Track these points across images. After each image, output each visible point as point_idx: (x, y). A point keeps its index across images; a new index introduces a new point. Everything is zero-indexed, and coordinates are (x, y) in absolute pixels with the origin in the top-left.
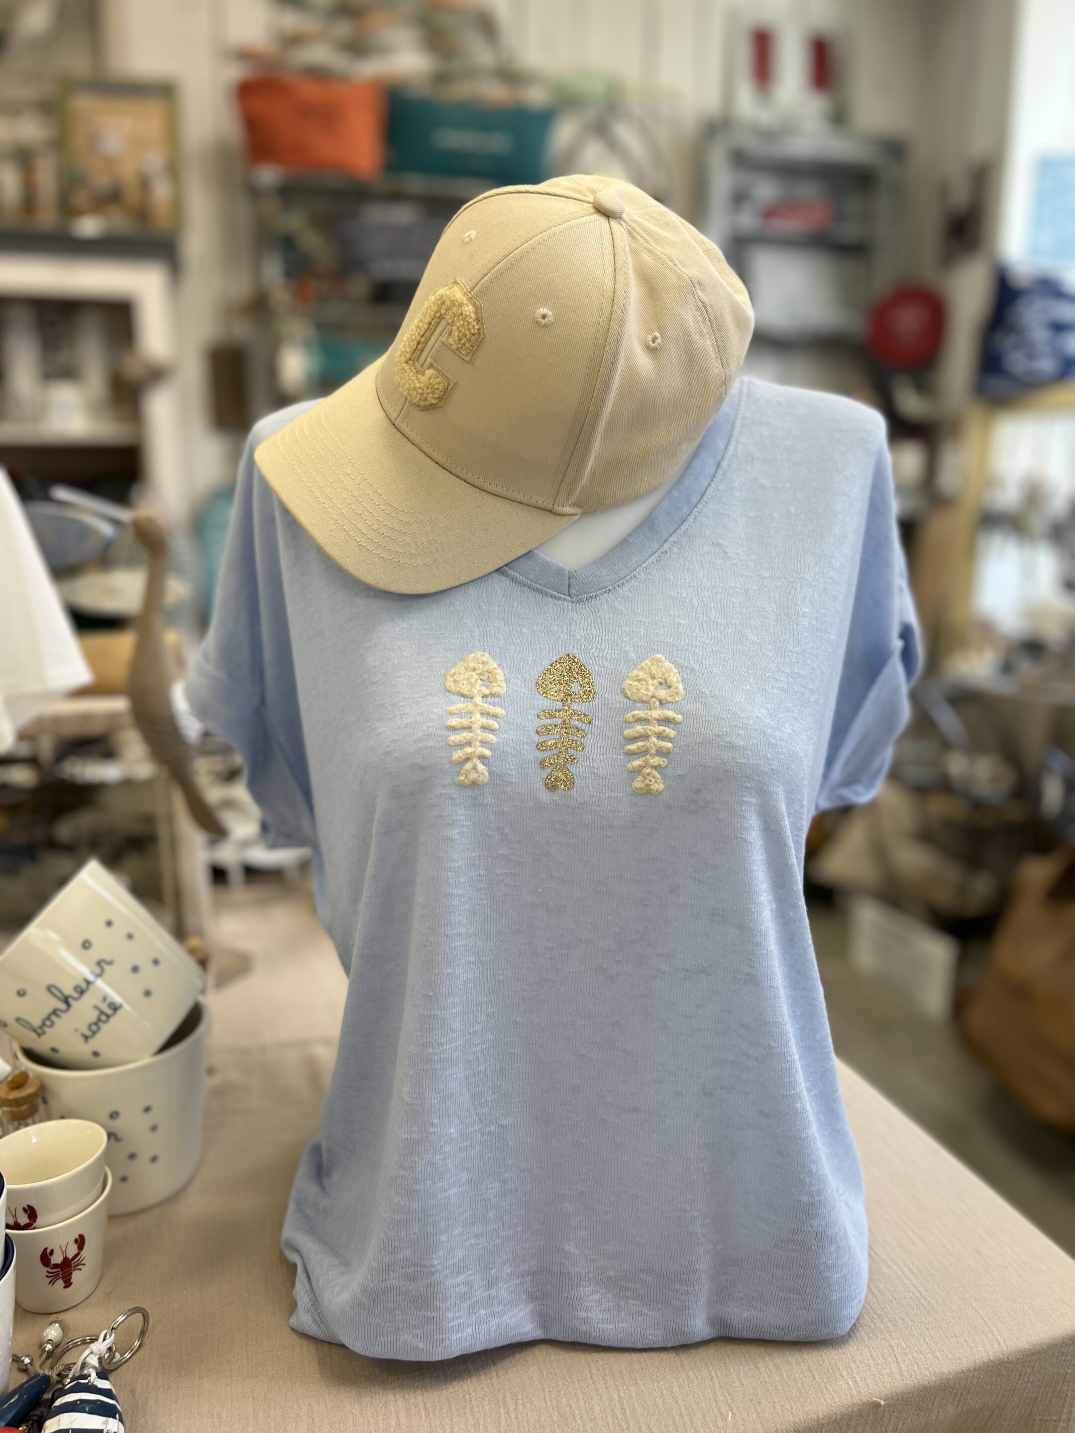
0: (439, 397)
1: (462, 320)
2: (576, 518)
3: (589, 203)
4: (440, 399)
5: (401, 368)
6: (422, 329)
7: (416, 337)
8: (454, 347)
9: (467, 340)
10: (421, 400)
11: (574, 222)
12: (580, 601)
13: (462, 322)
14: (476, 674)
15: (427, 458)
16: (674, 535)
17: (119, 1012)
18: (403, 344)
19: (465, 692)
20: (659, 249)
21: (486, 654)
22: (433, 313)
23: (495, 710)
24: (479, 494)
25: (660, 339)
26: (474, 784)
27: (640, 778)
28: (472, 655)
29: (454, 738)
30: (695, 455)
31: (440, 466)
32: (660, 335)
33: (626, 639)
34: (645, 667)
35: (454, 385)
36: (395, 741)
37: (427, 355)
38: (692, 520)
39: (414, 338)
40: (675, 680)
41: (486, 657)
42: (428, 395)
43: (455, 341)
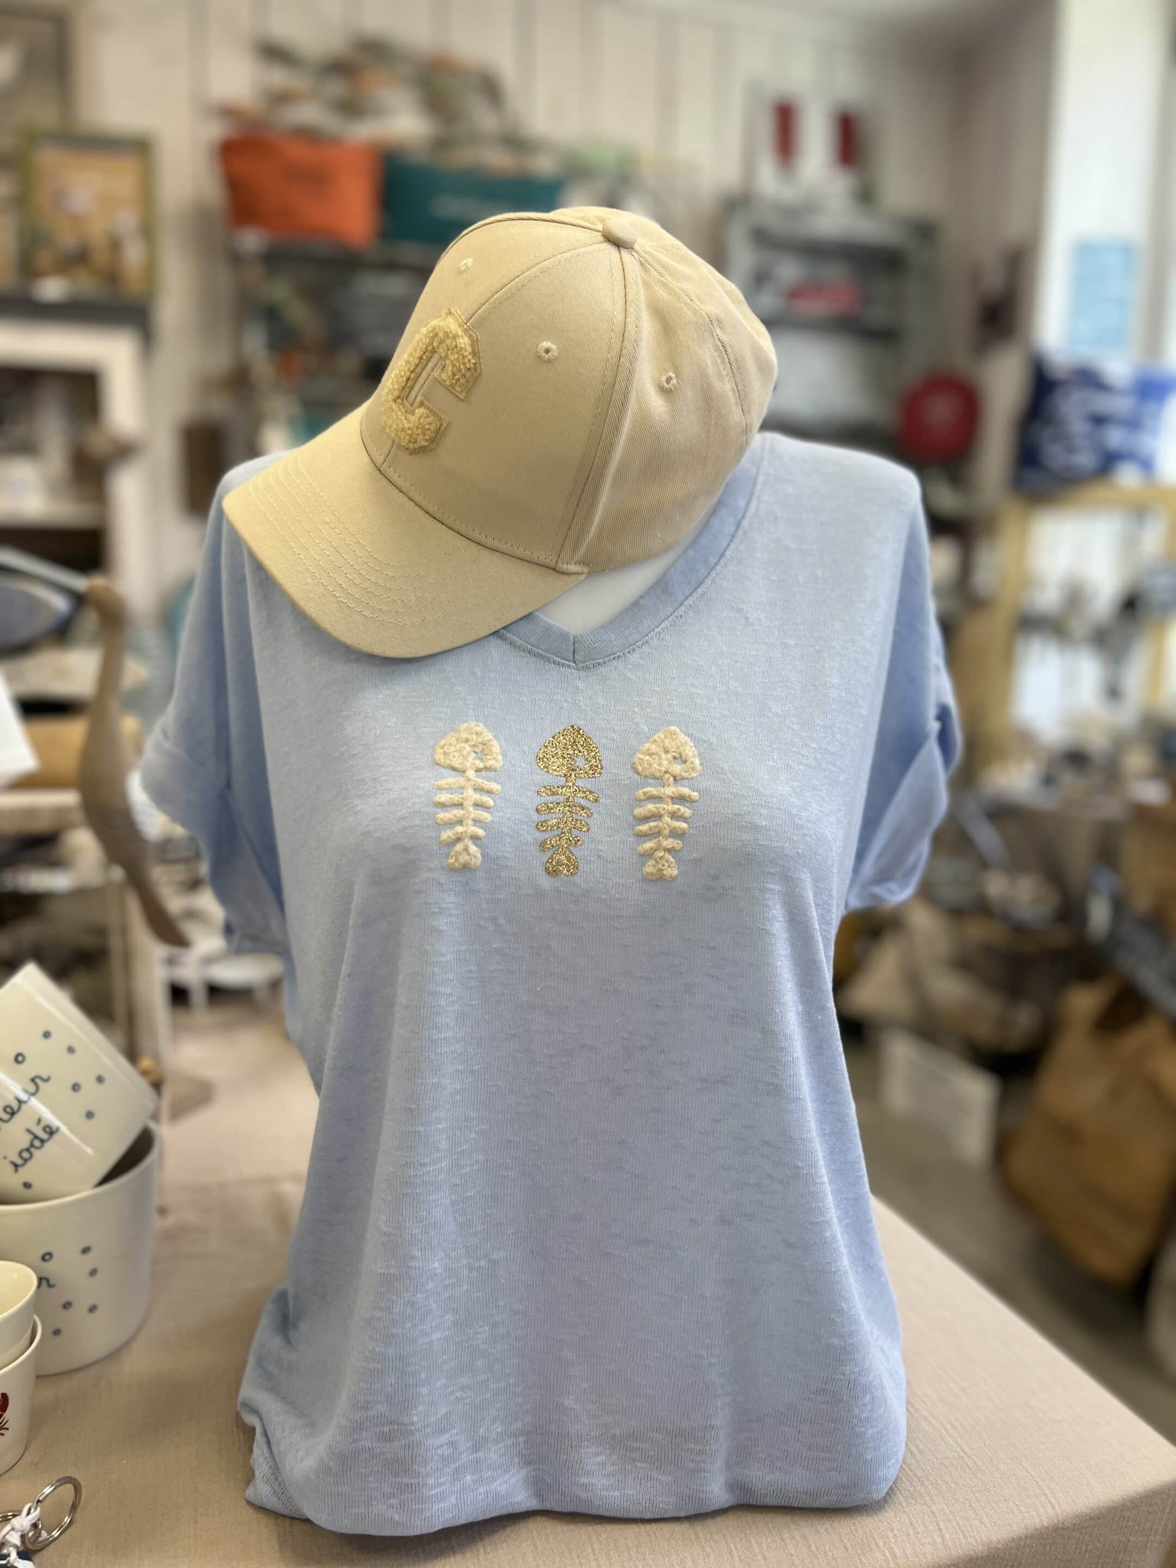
0: (431, 438)
1: (457, 353)
2: (582, 577)
3: (599, 231)
4: (432, 440)
5: (388, 407)
6: (413, 363)
7: (405, 373)
8: (448, 383)
9: (462, 375)
10: (410, 442)
11: (581, 251)
12: (586, 668)
13: (456, 356)
14: (470, 746)
15: (416, 507)
16: (690, 598)
17: (55, 1137)
18: (390, 380)
19: (457, 765)
20: (674, 283)
21: (481, 724)
22: (425, 346)
23: (490, 785)
24: (473, 548)
25: (675, 380)
26: (466, 867)
27: (652, 862)
28: (465, 725)
29: (443, 815)
30: (714, 512)
31: (430, 515)
32: (674, 376)
33: (636, 710)
34: (658, 739)
35: (448, 425)
36: (376, 819)
37: (417, 394)
38: (710, 582)
39: (403, 373)
40: (691, 754)
41: (481, 728)
42: (418, 437)
43: (448, 376)
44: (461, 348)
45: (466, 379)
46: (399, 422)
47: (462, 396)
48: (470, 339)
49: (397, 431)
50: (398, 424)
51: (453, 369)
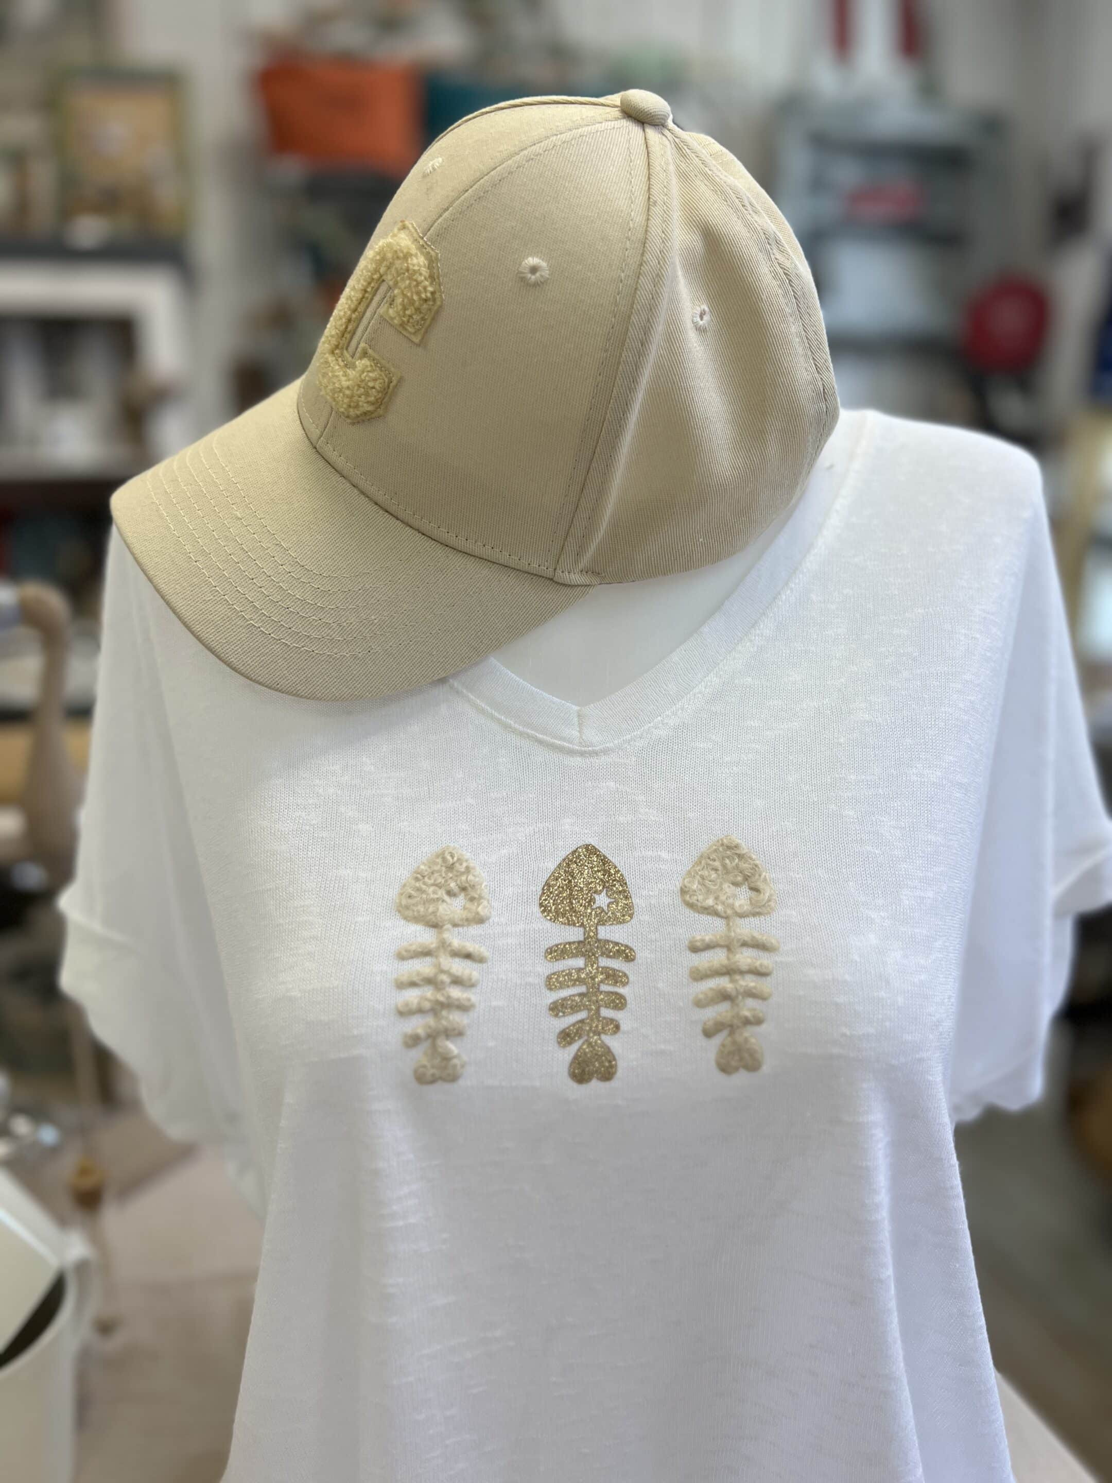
0: (376, 400)
2: (588, 590)
4: (379, 403)
8: (397, 322)
9: (416, 309)
35: (399, 380)
39: (342, 314)
42: (360, 399)
43: (397, 312)
44: (414, 270)
45: (422, 315)
46: (335, 380)
47: (416, 340)
48: (426, 259)
49: (334, 394)
50: (334, 383)
51: (403, 301)
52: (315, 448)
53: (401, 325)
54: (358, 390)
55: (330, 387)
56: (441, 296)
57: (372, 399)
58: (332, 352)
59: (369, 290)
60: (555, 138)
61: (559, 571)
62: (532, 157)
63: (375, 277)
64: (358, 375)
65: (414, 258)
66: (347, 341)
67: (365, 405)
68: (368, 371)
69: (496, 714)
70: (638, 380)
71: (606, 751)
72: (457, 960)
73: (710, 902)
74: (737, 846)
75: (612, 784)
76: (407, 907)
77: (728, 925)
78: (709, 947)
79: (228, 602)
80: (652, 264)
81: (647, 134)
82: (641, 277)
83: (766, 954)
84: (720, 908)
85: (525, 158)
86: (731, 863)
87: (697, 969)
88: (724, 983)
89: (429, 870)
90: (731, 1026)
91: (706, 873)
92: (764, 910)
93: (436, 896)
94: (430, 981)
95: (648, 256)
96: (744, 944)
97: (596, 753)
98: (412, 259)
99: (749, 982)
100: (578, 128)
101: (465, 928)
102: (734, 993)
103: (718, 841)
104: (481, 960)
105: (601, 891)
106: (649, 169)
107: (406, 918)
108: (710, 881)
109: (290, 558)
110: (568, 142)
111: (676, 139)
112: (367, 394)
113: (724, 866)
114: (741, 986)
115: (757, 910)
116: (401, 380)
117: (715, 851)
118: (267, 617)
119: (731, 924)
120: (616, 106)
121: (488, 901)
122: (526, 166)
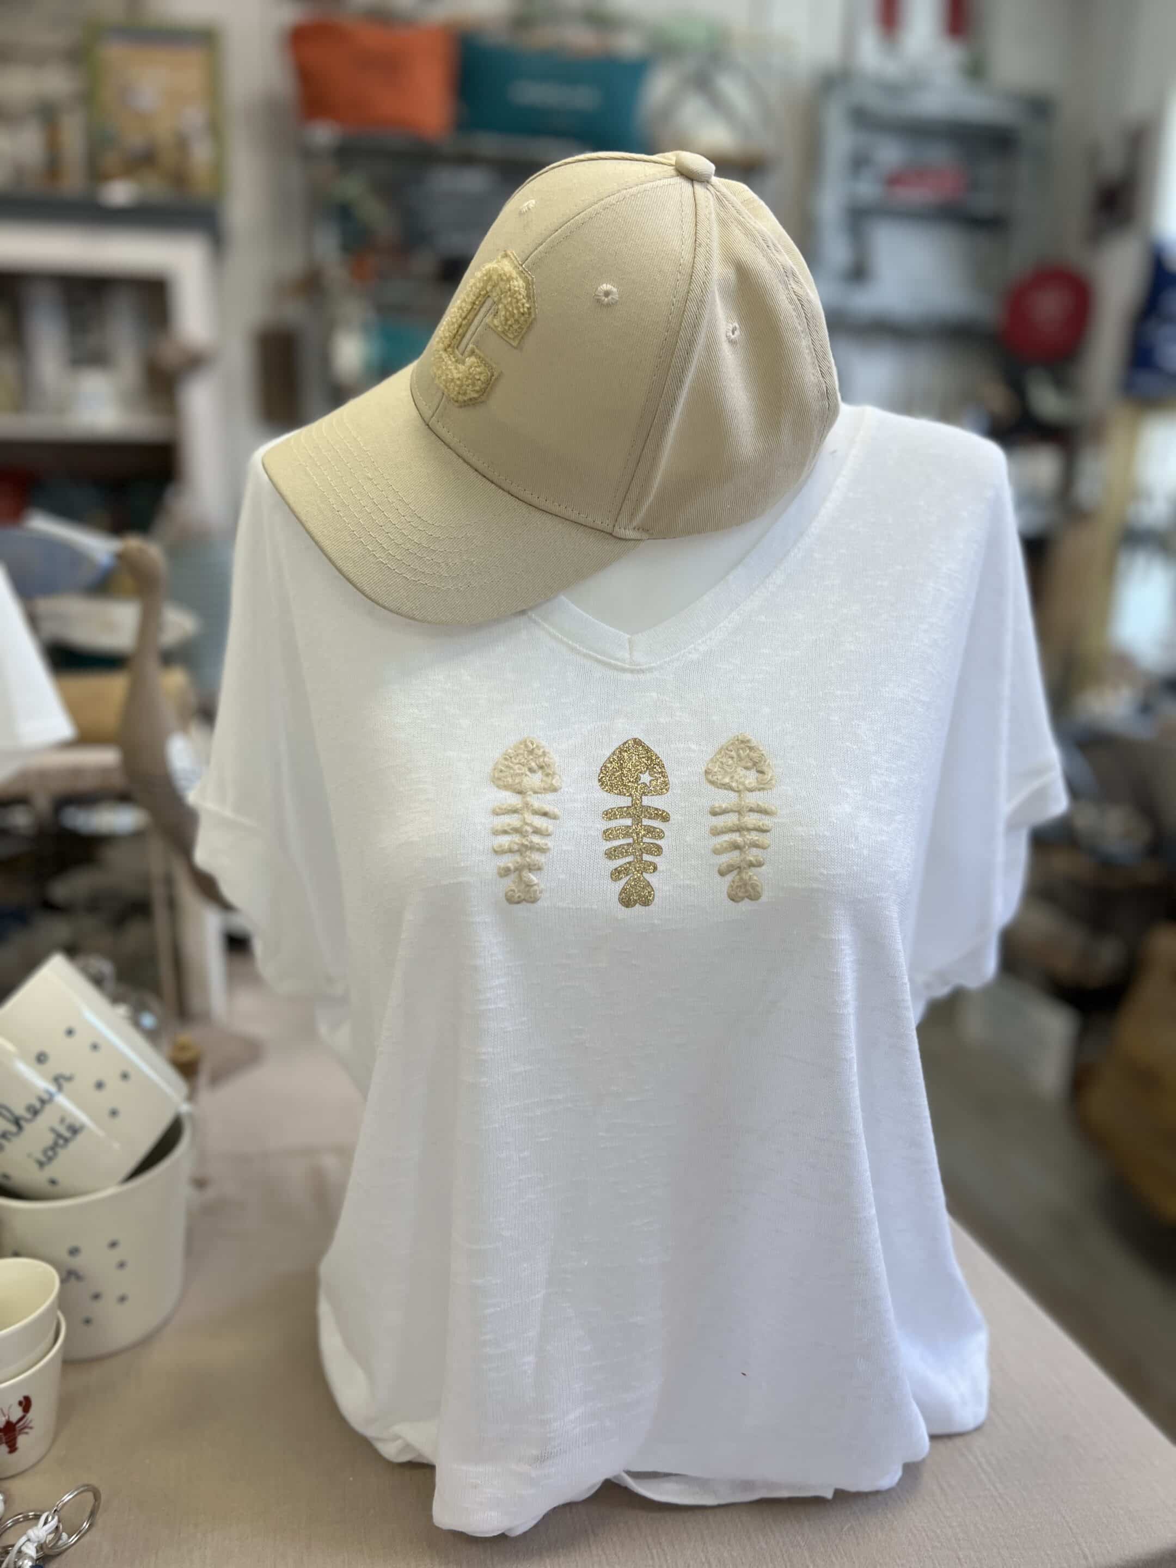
0: (481, 390)
1: (511, 296)
4: (483, 391)
5: (437, 356)
6: (465, 309)
7: (457, 320)
8: (500, 329)
9: (515, 321)
10: (459, 393)
11: (649, 185)
13: (509, 299)
15: (465, 464)
17: (81, 1135)
18: (443, 331)
22: (478, 290)
24: (525, 510)
37: (468, 342)
39: (454, 320)
42: (468, 388)
43: (501, 322)
44: (515, 291)
45: (520, 325)
46: (448, 373)
47: (515, 344)
48: (524, 281)
49: (446, 382)
50: (447, 375)
51: (506, 313)
52: (428, 425)
53: (503, 332)
54: (466, 381)
55: (444, 377)
56: (535, 310)
57: (477, 388)
58: (445, 350)
59: (477, 303)
60: (625, 191)
61: (617, 528)
62: (607, 206)
63: (483, 293)
64: (467, 369)
65: (515, 281)
66: (458, 342)
67: (472, 393)
68: (476, 367)
69: (565, 639)
70: (683, 379)
71: (650, 670)
72: (537, 817)
73: (727, 780)
74: (748, 741)
75: (654, 695)
76: (499, 779)
77: (740, 796)
78: (724, 812)
79: (363, 543)
80: (697, 293)
81: (695, 190)
82: (688, 301)
83: (768, 817)
84: (734, 784)
85: (602, 207)
86: (744, 753)
87: (716, 827)
88: (736, 837)
89: (515, 753)
90: (739, 867)
91: (724, 760)
92: (766, 786)
93: (521, 772)
94: (516, 830)
95: (693, 286)
96: (751, 810)
97: (642, 671)
98: (513, 282)
99: (754, 836)
100: (642, 184)
101: (543, 795)
102: (742, 844)
103: (735, 737)
104: (555, 817)
105: (645, 772)
106: (696, 218)
107: (498, 787)
108: (727, 765)
109: (410, 511)
110: (635, 195)
111: (717, 193)
112: (474, 384)
113: (739, 755)
114: (748, 839)
115: (762, 786)
116: (501, 374)
117: (732, 744)
118: (392, 556)
119: (742, 796)
120: (671, 165)
121: (560, 776)
122: (603, 213)
